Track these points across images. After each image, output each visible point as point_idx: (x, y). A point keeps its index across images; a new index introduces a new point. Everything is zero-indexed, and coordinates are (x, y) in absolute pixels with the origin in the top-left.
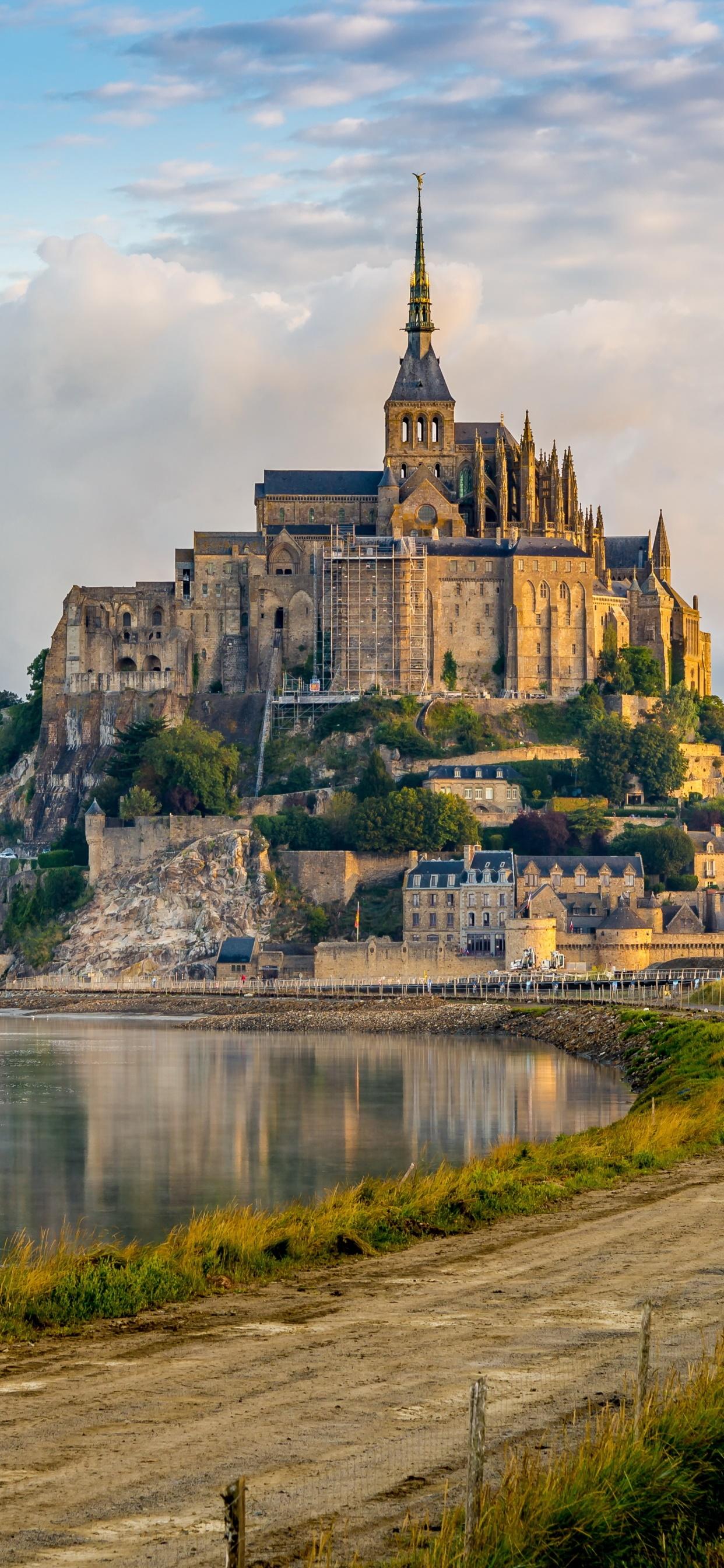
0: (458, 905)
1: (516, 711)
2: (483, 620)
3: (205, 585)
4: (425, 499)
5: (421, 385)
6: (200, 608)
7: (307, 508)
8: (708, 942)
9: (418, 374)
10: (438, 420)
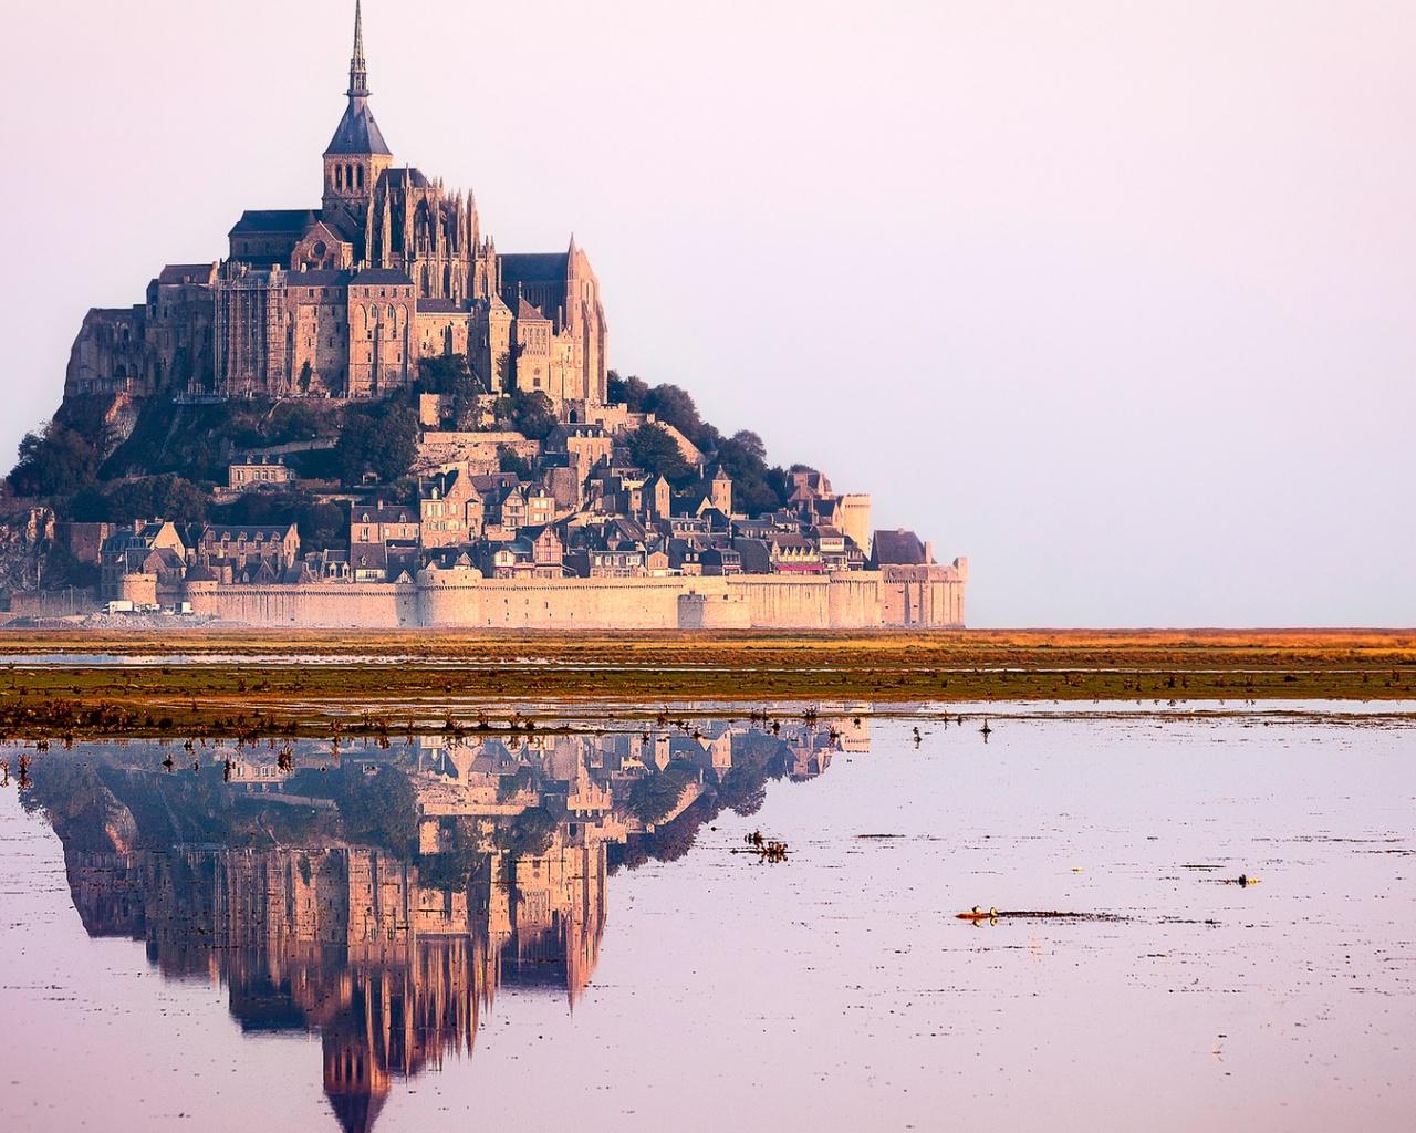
1: (341, 408)
2: (335, 335)
3: (166, 309)
4: (318, 237)
5: (350, 141)
6: (162, 326)
8: (255, 590)
9: (350, 131)
10: (360, 169)
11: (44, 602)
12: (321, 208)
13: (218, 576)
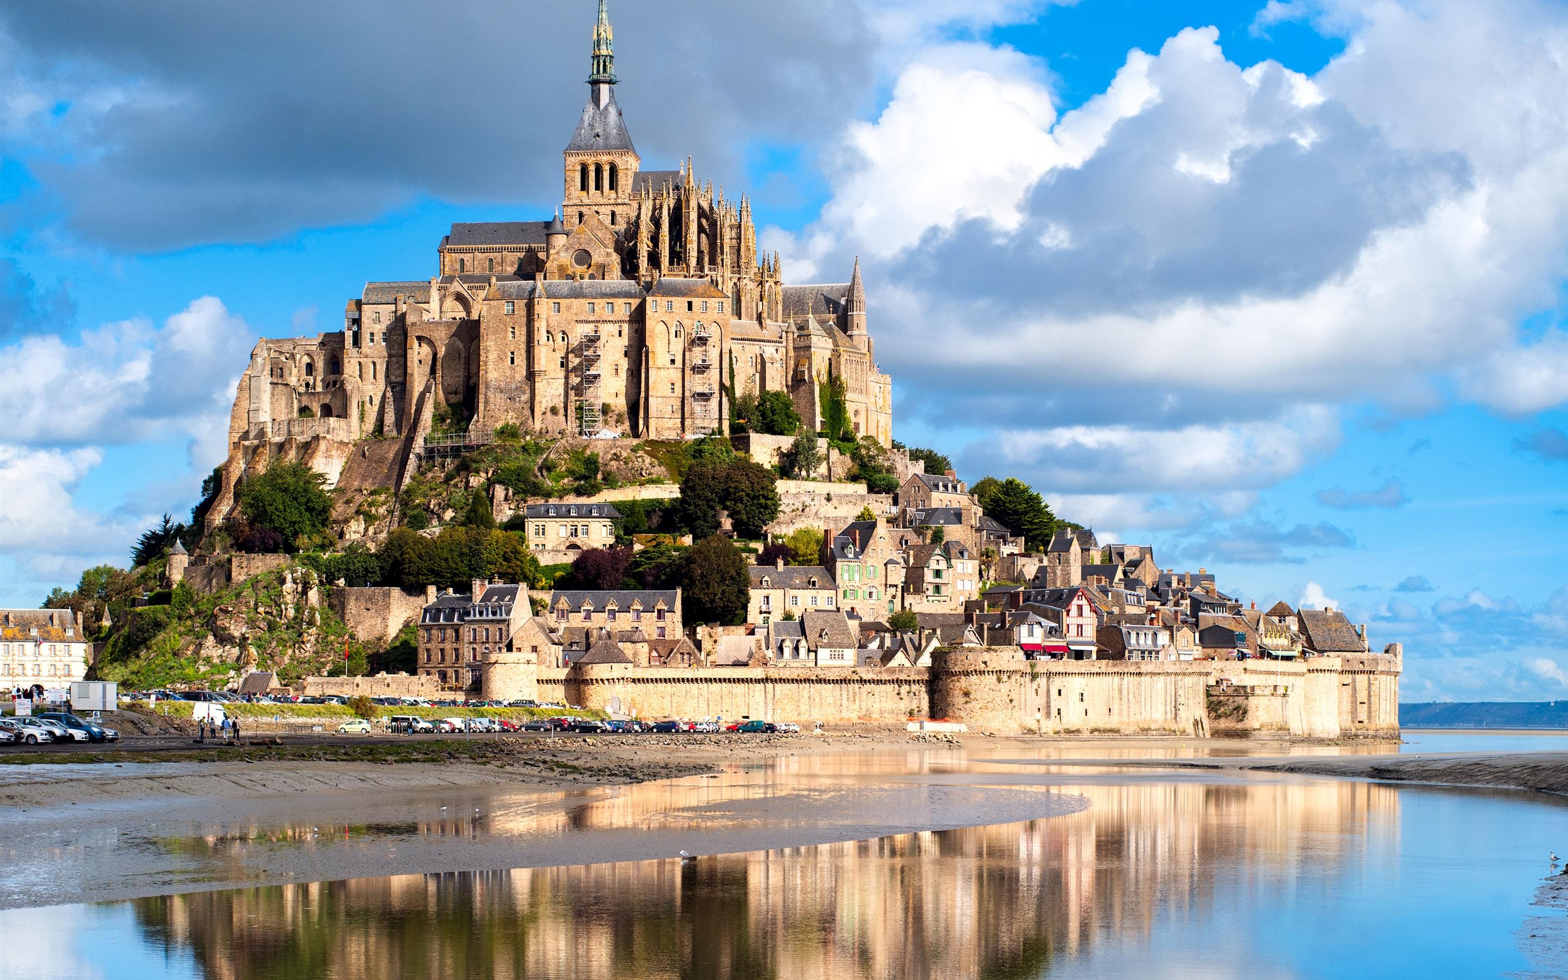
0: (463, 639)
3: (372, 334)
4: (580, 245)
5: (598, 136)
6: (367, 356)
7: (486, 258)
9: (596, 125)
13: (630, 656)
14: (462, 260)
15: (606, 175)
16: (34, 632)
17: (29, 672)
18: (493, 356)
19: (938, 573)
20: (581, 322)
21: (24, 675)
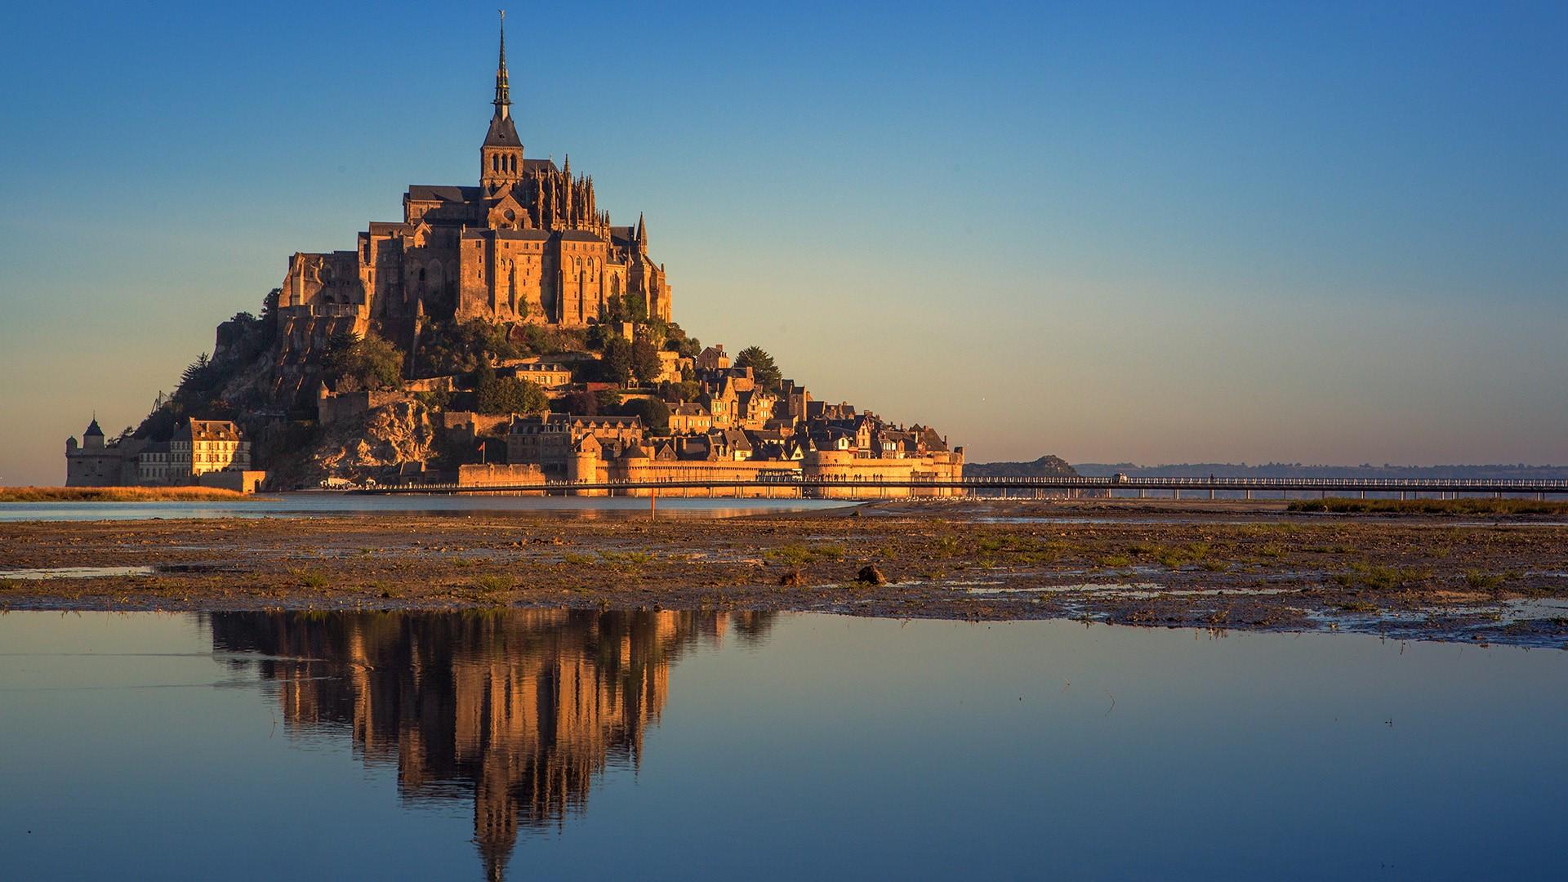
0: (539, 444)
1: (563, 331)
3: (377, 254)
4: (507, 205)
5: (503, 136)
9: (501, 129)
10: (513, 157)
11: (492, 473)
12: (479, 186)
13: (645, 453)
14: (421, 210)
15: (509, 161)
16: (222, 435)
17: (221, 459)
18: (467, 273)
19: (753, 408)
20: (520, 254)
21: (218, 461)
